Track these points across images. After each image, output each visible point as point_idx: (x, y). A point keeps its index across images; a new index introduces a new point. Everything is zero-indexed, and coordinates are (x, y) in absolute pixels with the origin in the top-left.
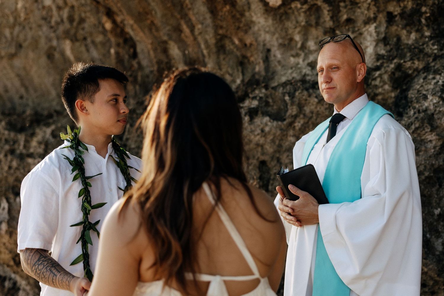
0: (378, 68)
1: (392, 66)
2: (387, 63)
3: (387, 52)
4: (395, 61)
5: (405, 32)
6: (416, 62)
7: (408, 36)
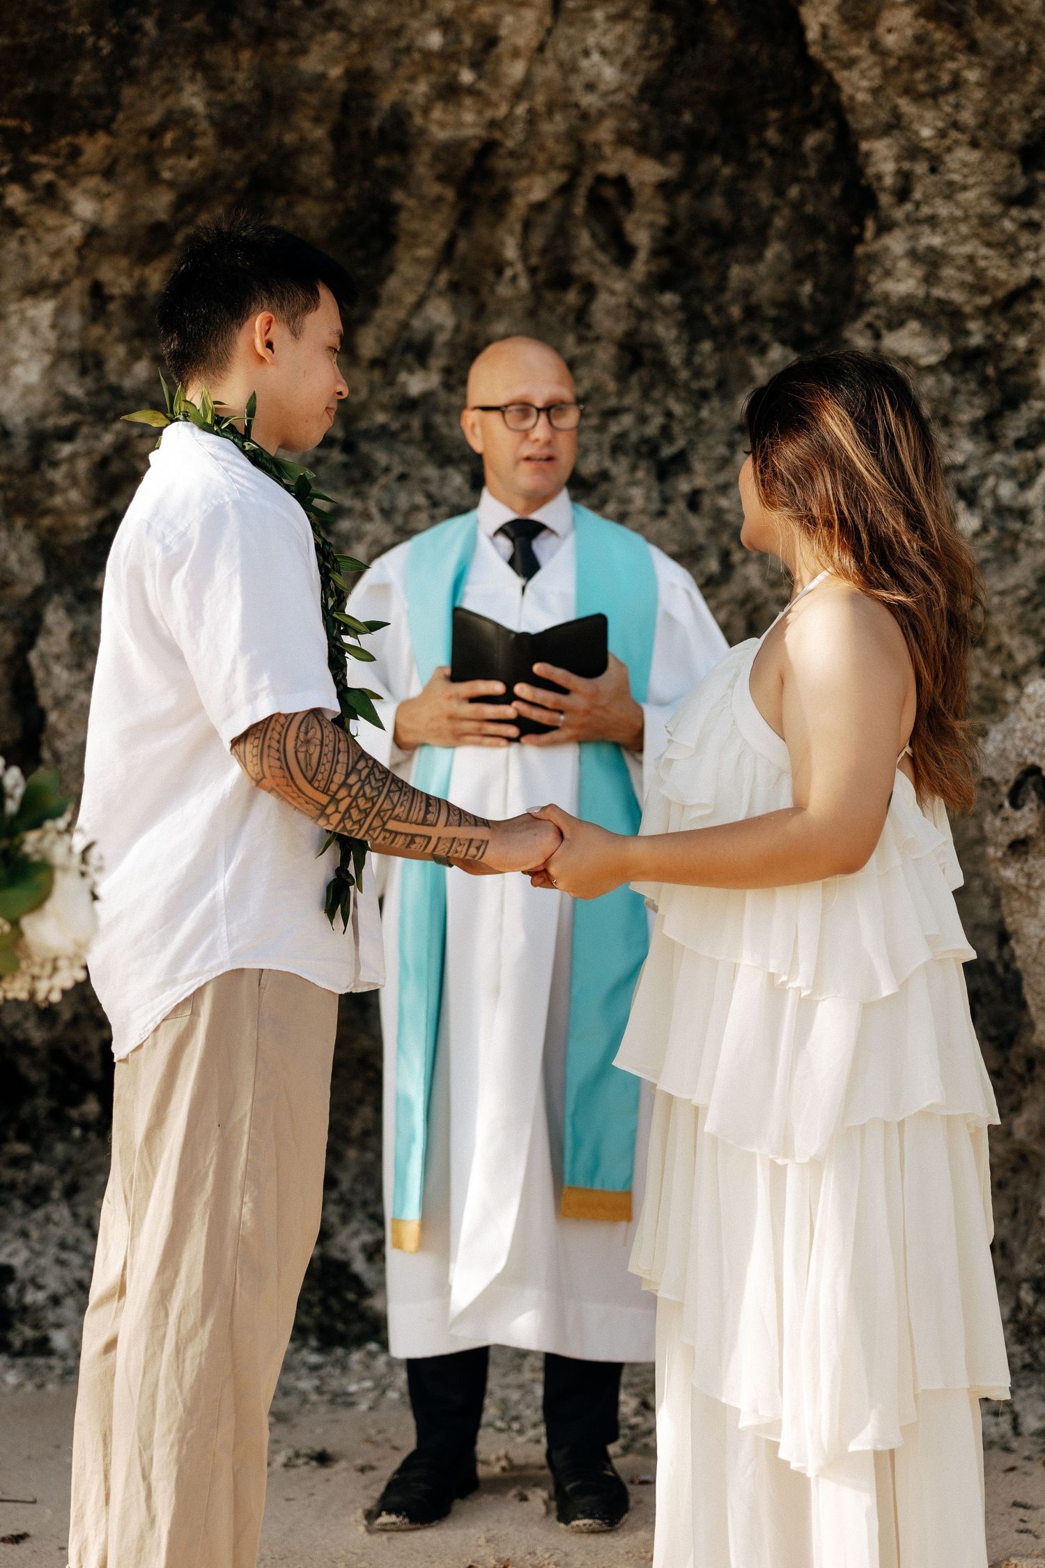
0: (67, 435)
1: (108, 439)
2: (91, 425)
3: (88, 394)
5: (121, 351)
7: (126, 366)
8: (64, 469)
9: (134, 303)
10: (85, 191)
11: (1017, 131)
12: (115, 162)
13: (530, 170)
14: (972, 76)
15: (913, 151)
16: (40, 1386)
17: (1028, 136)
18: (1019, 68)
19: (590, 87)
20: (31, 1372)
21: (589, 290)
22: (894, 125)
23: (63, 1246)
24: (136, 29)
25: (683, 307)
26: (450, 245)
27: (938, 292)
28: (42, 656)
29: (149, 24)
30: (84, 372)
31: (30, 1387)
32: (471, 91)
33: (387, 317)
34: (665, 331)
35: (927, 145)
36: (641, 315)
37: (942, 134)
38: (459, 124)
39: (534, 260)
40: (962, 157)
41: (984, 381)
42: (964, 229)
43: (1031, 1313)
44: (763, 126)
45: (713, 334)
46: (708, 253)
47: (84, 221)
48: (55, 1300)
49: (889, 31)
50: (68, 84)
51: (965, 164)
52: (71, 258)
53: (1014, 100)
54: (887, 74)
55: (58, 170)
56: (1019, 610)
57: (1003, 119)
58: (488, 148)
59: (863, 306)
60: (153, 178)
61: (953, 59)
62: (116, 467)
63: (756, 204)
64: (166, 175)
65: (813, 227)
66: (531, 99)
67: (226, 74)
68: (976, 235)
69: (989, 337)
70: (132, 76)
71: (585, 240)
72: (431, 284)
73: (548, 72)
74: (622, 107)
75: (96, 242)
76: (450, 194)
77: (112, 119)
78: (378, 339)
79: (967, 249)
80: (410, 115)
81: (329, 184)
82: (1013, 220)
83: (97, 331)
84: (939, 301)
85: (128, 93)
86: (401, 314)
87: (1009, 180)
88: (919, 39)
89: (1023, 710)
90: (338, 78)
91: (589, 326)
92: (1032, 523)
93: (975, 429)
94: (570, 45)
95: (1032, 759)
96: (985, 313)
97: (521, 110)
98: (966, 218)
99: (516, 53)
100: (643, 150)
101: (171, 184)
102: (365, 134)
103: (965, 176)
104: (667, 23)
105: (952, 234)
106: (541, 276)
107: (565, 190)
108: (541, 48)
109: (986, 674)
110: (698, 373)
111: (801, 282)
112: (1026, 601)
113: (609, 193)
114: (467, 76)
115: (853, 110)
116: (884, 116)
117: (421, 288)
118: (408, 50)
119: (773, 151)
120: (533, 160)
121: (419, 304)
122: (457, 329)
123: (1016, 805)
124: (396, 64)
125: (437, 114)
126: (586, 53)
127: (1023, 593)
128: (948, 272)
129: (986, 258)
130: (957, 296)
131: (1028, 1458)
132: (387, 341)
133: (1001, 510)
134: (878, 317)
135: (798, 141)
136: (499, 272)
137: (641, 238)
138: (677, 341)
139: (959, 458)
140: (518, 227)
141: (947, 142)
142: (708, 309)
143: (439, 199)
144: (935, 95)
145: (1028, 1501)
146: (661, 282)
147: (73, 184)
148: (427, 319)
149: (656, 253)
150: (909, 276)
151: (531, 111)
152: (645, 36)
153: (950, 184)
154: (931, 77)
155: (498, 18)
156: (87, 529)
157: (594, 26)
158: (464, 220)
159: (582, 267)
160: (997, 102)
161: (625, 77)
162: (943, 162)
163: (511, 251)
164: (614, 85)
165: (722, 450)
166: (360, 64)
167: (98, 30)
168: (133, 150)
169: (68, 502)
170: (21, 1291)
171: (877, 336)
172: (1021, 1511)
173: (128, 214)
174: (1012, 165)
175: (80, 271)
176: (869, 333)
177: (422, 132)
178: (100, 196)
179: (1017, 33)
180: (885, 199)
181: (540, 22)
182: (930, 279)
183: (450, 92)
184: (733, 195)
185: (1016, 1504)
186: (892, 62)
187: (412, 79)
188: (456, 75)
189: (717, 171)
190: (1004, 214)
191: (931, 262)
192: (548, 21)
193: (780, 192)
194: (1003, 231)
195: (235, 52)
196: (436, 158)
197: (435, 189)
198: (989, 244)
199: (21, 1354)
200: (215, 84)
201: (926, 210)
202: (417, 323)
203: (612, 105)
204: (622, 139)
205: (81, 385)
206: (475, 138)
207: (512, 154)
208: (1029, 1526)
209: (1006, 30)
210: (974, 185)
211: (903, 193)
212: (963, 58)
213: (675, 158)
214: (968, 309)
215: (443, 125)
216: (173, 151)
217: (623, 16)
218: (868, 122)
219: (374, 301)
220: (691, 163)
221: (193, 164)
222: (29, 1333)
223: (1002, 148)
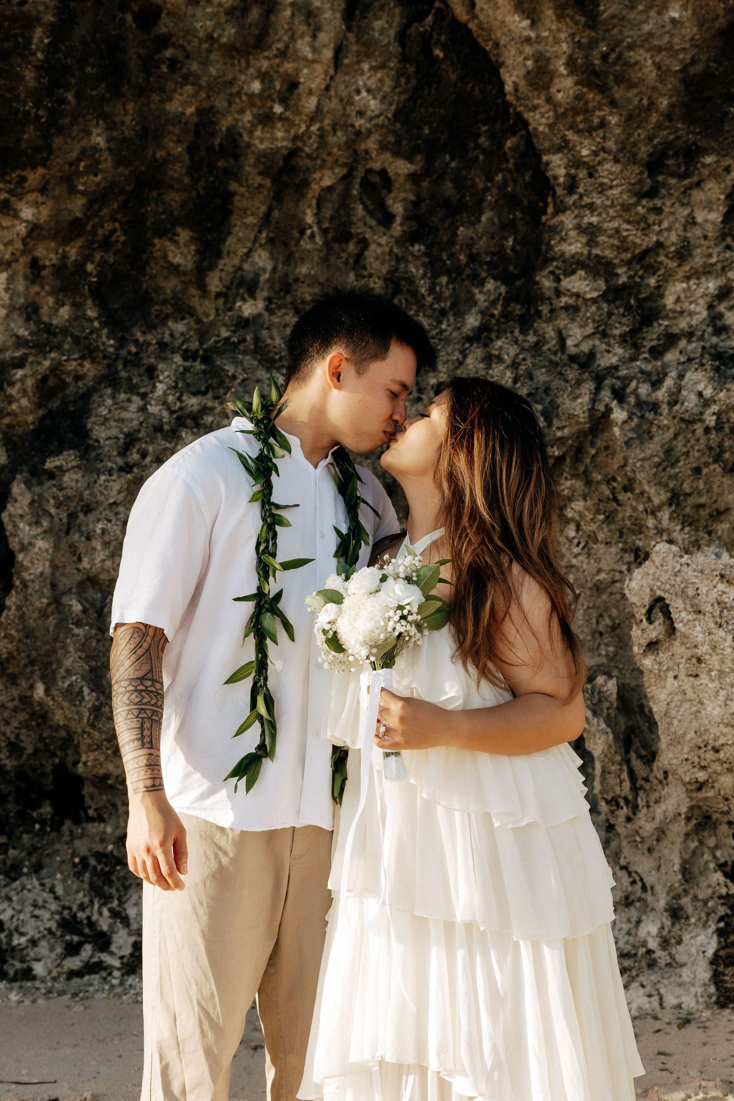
0: (20, 363)
1: (47, 363)
2: (35, 355)
3: (31, 334)
4: (53, 355)
5: (51, 300)
6: (87, 365)
7: (55, 310)
8: (18, 386)
9: (59, 270)
10: (27, 203)
11: (644, 152)
12: (48, 182)
13: (322, 167)
14: (613, 120)
15: (577, 163)
16: (34, 1001)
17: (651, 155)
18: (643, 115)
19: (361, 113)
20: (25, 992)
21: (364, 244)
22: (564, 146)
23: (35, 905)
24: (63, 101)
25: (426, 254)
26: (268, 215)
27: (596, 251)
28: (10, 516)
29: (70, 97)
30: (28, 319)
31: (27, 1003)
32: (281, 118)
33: (227, 264)
34: (415, 270)
35: (586, 159)
36: (398, 260)
37: (595, 154)
38: (274, 139)
39: (326, 225)
40: (608, 169)
41: (629, 308)
42: (612, 212)
43: (670, 931)
44: (479, 135)
45: (448, 272)
46: (443, 220)
47: (27, 221)
48: (34, 943)
49: (559, 91)
50: (19, 140)
51: (611, 173)
52: (19, 245)
53: (641, 133)
54: (559, 117)
55: (11, 192)
56: (654, 470)
57: (635, 144)
58: (294, 153)
59: (547, 261)
60: (73, 190)
61: (600, 109)
62: (51, 382)
63: (474, 185)
64: (81, 188)
65: (513, 201)
66: (321, 121)
67: (118, 119)
68: (620, 216)
69: (630, 277)
70: (60, 131)
71: (360, 210)
72: (256, 239)
73: (333, 104)
74: (382, 126)
75: (35, 233)
76: (268, 183)
77: (47, 159)
78: (221, 279)
79: (614, 224)
80: (241, 135)
81: (187, 180)
82: (644, 207)
83: (36, 289)
84: (597, 256)
85: (58, 141)
86: (236, 261)
87: (640, 182)
88: (578, 97)
89: (653, 561)
90: (192, 114)
91: (364, 268)
92: (661, 414)
93: (623, 339)
94: (346, 87)
95: (659, 593)
96: (629, 263)
97: (314, 128)
98: (612, 206)
99: (310, 92)
100: (397, 154)
101: (83, 193)
102: (210, 148)
103: (612, 180)
104: (411, 69)
105: (604, 216)
106: (330, 235)
107: (346, 179)
108: (327, 88)
109: (635, 509)
110: (438, 298)
111: (506, 238)
112: (658, 465)
113: (376, 179)
114: (278, 109)
115: (536, 136)
116: (557, 141)
117: (249, 244)
118: (239, 94)
119: (484, 151)
120: (324, 161)
121: (248, 255)
122: (274, 269)
123: (650, 621)
124: (230, 103)
125: (258, 133)
126: (358, 92)
127: (656, 460)
128: (602, 239)
129: (627, 230)
130: (609, 254)
131: (669, 1024)
132: (227, 279)
133: (640, 404)
134: (557, 267)
135: (501, 145)
136: (302, 232)
137: (398, 209)
138: (424, 276)
139: (614, 360)
140: (314, 202)
141: (598, 159)
142: (444, 256)
143: (261, 186)
144: (590, 130)
145: (668, 1051)
146: (410, 238)
147: (21, 200)
148: (254, 264)
149: (407, 218)
150: (577, 241)
151: (321, 129)
152: (397, 79)
153: (602, 184)
154: (585, 121)
155: (298, 71)
156: (33, 423)
157: (363, 74)
158: (278, 197)
159: (358, 229)
160: (630, 135)
161: (384, 107)
162: (597, 171)
163: (309, 219)
164: (377, 112)
165: (457, 355)
166: (205, 104)
167: (38, 105)
168: (59, 174)
169: (20, 407)
170: (10, 936)
171: (558, 280)
172: (663, 1057)
173: (56, 214)
174: (641, 173)
175: (24, 252)
176: (551, 277)
177: (249, 146)
178: (36, 204)
179: (641, 92)
180: (560, 191)
181: (326, 72)
182: (591, 243)
183: (267, 119)
184: (459, 181)
185: (660, 1053)
186: (561, 110)
187: (242, 111)
188: (272, 108)
189: (447, 165)
190: (637, 204)
191: (591, 233)
192: (332, 72)
193: (490, 179)
194: (637, 214)
195: (124, 104)
196: (258, 161)
197: (259, 179)
198: (628, 222)
199: (14, 980)
200: (111, 126)
201: (586, 200)
202: (246, 267)
203: (376, 126)
204: (383, 147)
205: (26, 329)
206: (286, 147)
207: (309, 156)
208: (667, 1066)
209: (635, 91)
210: (617, 186)
211: (571, 188)
212: (607, 110)
213: (419, 158)
214: (616, 261)
215: (262, 140)
216: (86, 173)
217: (382, 66)
218: (547, 144)
219: (219, 255)
220: (429, 162)
221: (98, 179)
222: (18, 965)
223: (634, 164)
